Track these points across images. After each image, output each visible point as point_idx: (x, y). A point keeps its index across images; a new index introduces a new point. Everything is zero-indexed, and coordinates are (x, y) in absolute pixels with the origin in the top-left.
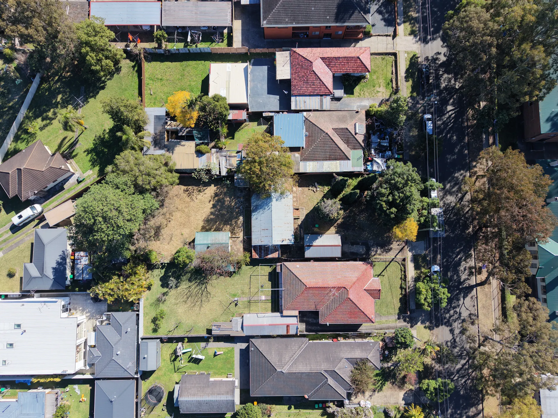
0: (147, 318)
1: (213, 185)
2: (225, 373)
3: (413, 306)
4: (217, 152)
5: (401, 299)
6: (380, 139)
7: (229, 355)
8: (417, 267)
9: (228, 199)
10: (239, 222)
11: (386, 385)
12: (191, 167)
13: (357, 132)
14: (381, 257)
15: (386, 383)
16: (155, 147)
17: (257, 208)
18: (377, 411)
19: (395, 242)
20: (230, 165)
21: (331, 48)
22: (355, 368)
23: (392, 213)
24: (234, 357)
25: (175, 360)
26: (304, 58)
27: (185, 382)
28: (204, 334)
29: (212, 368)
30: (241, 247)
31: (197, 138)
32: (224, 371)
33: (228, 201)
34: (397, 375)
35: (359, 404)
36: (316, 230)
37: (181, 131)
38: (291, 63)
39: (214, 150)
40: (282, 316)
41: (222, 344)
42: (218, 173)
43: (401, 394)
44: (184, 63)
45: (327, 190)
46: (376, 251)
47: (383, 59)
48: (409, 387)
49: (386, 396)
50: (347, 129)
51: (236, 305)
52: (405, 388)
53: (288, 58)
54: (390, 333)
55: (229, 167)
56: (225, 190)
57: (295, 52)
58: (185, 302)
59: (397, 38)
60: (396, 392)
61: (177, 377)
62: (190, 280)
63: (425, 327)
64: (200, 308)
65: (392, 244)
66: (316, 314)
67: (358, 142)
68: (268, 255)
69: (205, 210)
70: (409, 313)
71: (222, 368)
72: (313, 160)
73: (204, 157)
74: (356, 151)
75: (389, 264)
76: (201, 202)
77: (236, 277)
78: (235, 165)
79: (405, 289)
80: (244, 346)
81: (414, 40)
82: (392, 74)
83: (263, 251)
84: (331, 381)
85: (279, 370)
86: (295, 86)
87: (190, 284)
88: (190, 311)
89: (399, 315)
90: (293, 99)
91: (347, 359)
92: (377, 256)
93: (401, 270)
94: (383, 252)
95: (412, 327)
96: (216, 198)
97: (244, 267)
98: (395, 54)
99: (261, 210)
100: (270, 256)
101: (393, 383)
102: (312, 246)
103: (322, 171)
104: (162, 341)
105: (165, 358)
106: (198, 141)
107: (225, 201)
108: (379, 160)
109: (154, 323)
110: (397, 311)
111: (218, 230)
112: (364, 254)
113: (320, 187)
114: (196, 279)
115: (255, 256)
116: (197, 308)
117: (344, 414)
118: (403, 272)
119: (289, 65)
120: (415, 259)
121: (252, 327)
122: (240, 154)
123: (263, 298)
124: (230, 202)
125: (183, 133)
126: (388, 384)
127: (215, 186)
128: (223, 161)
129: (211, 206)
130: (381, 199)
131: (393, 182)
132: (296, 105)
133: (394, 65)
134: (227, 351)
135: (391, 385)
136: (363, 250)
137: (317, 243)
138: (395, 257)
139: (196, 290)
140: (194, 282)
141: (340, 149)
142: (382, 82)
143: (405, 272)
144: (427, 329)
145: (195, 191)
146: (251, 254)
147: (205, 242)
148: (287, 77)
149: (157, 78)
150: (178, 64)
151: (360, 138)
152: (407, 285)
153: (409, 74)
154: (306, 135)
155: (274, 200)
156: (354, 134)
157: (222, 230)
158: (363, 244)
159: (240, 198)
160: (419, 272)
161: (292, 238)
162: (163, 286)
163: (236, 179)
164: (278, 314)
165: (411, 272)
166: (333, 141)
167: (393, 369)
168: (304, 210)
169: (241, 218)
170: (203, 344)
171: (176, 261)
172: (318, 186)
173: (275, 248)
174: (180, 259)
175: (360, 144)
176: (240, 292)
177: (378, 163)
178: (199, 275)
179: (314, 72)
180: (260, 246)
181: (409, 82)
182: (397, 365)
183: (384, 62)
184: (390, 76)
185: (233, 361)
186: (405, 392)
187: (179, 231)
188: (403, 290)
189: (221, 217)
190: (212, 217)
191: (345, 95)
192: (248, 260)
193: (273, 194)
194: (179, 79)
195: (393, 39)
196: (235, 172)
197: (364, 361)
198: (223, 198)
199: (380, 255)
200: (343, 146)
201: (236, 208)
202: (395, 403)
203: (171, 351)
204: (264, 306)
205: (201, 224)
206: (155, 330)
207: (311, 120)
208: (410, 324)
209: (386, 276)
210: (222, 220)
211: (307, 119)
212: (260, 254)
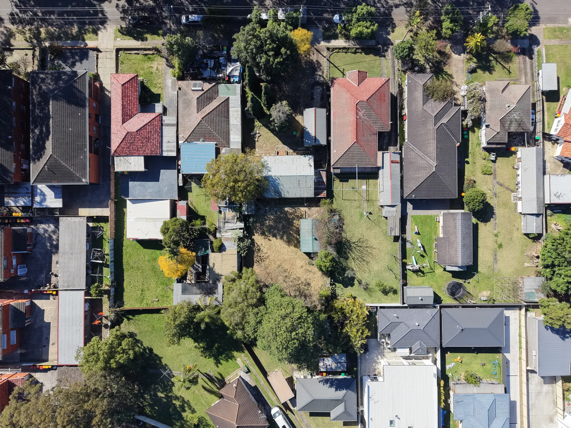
0: (383, 300)
1: (253, 237)
2: (435, 224)
3: (373, 43)
4: (220, 232)
5: (366, 54)
6: (207, 68)
7: (418, 220)
8: (336, 37)
9: (267, 222)
10: (291, 211)
11: (446, 71)
12: (236, 257)
13: (201, 88)
14: (325, 71)
15: (445, 70)
16: (215, 293)
17: (278, 192)
18: (471, 80)
19: (311, 57)
20: (234, 219)
21: (112, 114)
22: (432, 98)
23: (286, 52)
24: (420, 216)
25: (423, 272)
26: (122, 141)
27: (444, 260)
28: (398, 244)
29: (431, 237)
30: (314, 209)
31: (205, 252)
32: (434, 225)
33: (269, 222)
34: (438, 60)
35: (464, 97)
36: (298, 135)
37: (197, 270)
38: (127, 155)
39: (218, 235)
40: (383, 168)
41: (408, 227)
42: (242, 231)
43: (455, 56)
44: (125, 267)
45: (258, 122)
46: (320, 75)
47: (122, 63)
48: (448, 50)
49: (457, 71)
50: (198, 98)
51: (370, 213)
52: (449, 53)
53: (122, 158)
54: (398, 64)
55: (236, 220)
56: (258, 225)
57: (115, 151)
58: (368, 263)
59: (101, 48)
60: (453, 61)
61: (439, 271)
62: (347, 258)
63: (393, 32)
64: (373, 248)
65: (312, 60)
66: (381, 135)
67: (211, 88)
68: (323, 182)
69: (278, 244)
70: (380, 46)
71: (431, 227)
72: (229, 135)
73: (226, 244)
74: (220, 92)
75: (333, 64)
76: (270, 248)
77: (344, 213)
78: (234, 213)
79: (357, 49)
80: (409, 206)
81: (103, 30)
82: (138, 54)
83: (320, 187)
84: (444, 120)
85: (434, 169)
86: (152, 152)
87: (351, 258)
88: (377, 258)
89: (381, 56)
90: (165, 154)
91: (424, 104)
92: (325, 75)
93: (338, 52)
94: (321, 70)
95: (392, 44)
96: (266, 233)
97: (334, 206)
98: (118, 50)
99: (280, 187)
100: (325, 180)
101: (445, 64)
102: (315, 137)
103: (240, 126)
104: (405, 284)
105: (421, 281)
106: (209, 251)
107: (269, 225)
108: (229, 69)
109: (388, 292)
110: (378, 58)
111: (298, 232)
112: (323, 88)
113: (255, 129)
114: (345, 253)
115: (324, 194)
116: (374, 252)
117: (473, 109)
118: (340, 51)
119: (129, 157)
120: (328, 39)
121: (393, 197)
122: (222, 209)
123: (364, 187)
124: (270, 220)
125: (199, 267)
126: (446, 69)
127: (254, 235)
128: (228, 226)
129: (275, 238)
130: (271, 63)
131: (254, 50)
132: (171, 151)
133: (129, 52)
134: (414, 222)
135: (447, 66)
136: (319, 89)
137: (312, 133)
138: (325, 57)
139: (356, 252)
140: (349, 255)
141: (218, 106)
142: (147, 65)
143: (340, 49)
144: (395, 29)
145: (259, 255)
146: (322, 198)
147: (311, 242)
148: (142, 159)
149: (141, 295)
150: (126, 274)
151: (207, 86)
152: (352, 47)
153: (139, 37)
154: (203, 141)
155: (270, 174)
156: (202, 92)
157: (298, 228)
158: (313, 88)
159: (266, 210)
160: (340, 35)
161: (307, 157)
162: (352, 285)
163: (248, 212)
164: (381, 172)
165: (340, 43)
166: (210, 113)
167: (432, 63)
168: (279, 146)
169: (286, 209)
170: (408, 245)
171: (330, 269)
172: (255, 132)
173: (317, 174)
174: (328, 264)
175: (212, 87)
176: (358, 210)
177: (232, 70)
178: (342, 250)
179: (137, 131)
180: (314, 190)
181: (148, 37)
182: (428, 60)
183: (126, 62)
184: (140, 57)
185: (424, 216)
186: (453, 53)
187: (298, 270)
188: (357, 51)
189: (285, 228)
190: (285, 238)
191: (161, 102)
192: (328, 201)
193: (264, 175)
194: (142, 273)
195: (101, 52)
196: (241, 213)
197: (426, 88)
198: (267, 227)
199: (323, 72)
200: (215, 104)
201: (276, 214)
202: (463, 63)
203: (414, 275)
204: (372, 187)
205: (292, 248)
206: (395, 292)
207: (188, 136)
208: (390, 46)
209: (344, 67)
210: (288, 228)
211: (186, 140)
212: (323, 190)
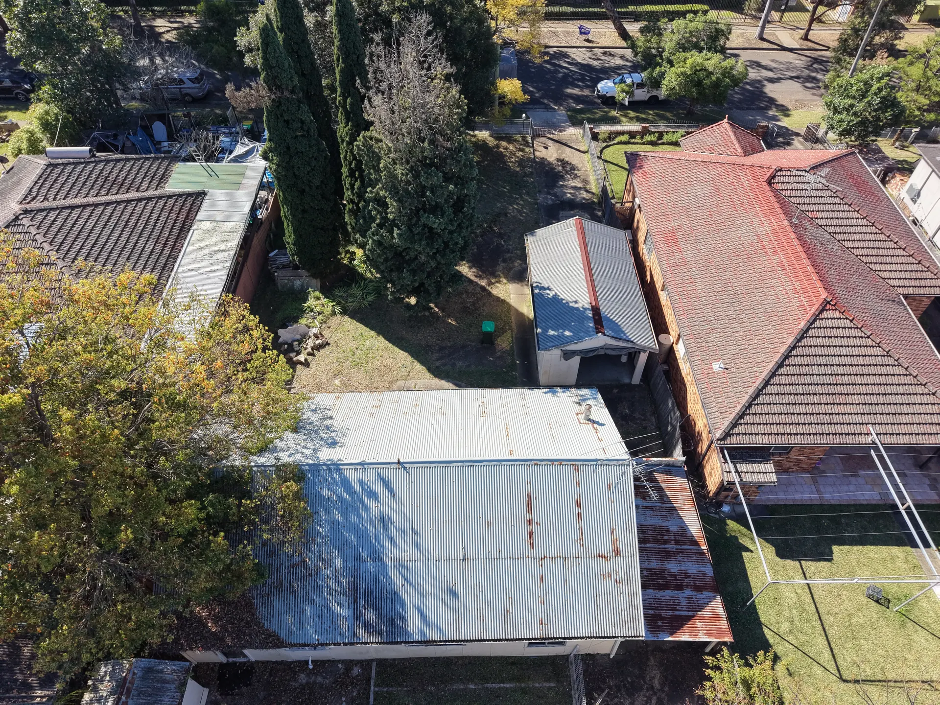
14: (593, 179)
19: (538, 154)
45: (323, 300)
46: (575, 188)
63: (787, 116)
65: (543, 158)
68: (683, 534)
74: (175, 176)
75: (616, 165)
92: (592, 187)
93: (626, 144)
94: (576, 176)
99: (390, 553)
100: (693, 524)
102: (596, 310)
112: (593, 214)
113: (304, 321)
115: (712, 621)
118: (635, 140)
137: (578, 297)
138: (585, 153)
143: (631, 137)
144: (791, 113)
146: (712, 648)
155: (326, 455)
158: (553, 215)
160: (623, 119)
172: (300, 328)
212: (698, 589)
